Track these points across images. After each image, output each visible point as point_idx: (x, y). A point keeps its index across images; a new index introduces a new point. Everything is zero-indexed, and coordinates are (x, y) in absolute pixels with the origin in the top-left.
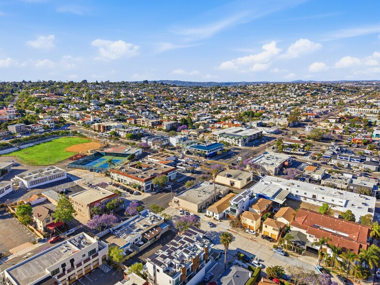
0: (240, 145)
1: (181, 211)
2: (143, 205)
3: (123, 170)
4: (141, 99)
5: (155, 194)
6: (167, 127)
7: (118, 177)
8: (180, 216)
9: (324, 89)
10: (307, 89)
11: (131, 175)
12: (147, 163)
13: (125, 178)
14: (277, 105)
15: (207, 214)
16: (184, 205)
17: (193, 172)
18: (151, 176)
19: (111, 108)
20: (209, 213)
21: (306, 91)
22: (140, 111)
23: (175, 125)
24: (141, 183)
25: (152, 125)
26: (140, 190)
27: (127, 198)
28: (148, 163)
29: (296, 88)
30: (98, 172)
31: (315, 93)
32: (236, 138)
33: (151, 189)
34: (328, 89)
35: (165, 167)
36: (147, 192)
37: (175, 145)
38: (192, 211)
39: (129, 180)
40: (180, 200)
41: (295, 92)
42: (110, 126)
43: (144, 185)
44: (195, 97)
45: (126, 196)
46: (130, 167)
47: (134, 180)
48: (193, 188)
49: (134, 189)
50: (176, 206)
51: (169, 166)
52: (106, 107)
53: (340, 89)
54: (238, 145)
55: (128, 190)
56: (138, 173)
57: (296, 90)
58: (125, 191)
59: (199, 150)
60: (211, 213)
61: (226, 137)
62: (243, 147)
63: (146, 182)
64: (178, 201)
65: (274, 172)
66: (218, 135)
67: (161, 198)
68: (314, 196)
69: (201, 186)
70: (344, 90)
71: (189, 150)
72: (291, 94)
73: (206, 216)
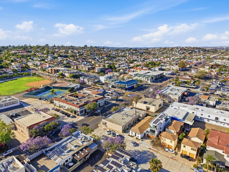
0: (149, 82)
1: (108, 132)
2: (76, 126)
3: (63, 98)
4: (82, 55)
5: (87, 117)
6: (98, 70)
7: (59, 104)
8: (108, 136)
9: (196, 50)
10: (186, 50)
11: (69, 102)
13: (64, 105)
14: (168, 59)
15: (131, 134)
16: (111, 126)
17: (117, 100)
18: (85, 102)
19: (61, 59)
20: (132, 133)
21: (185, 51)
22: (81, 62)
23: (104, 69)
24: (76, 108)
25: (88, 69)
26: (75, 114)
27: (64, 121)
28: (83, 93)
29: (179, 49)
30: (45, 100)
31: (191, 52)
32: (147, 77)
33: (84, 113)
35: (96, 96)
36: (81, 116)
37: (104, 82)
38: (118, 132)
39: (67, 106)
40: (107, 122)
41: (178, 52)
42: (59, 70)
43: (78, 110)
44: (116, 54)
45: (63, 119)
46: (69, 96)
47: (71, 106)
48: (118, 112)
49: (71, 113)
50: (104, 127)
51: (99, 96)
52: (58, 59)
53: (206, 50)
54: (147, 81)
55: (66, 114)
56: (75, 100)
57: (179, 51)
58: (64, 115)
59: (121, 85)
60: (134, 134)
61: (139, 77)
62: (151, 83)
63: (81, 108)
64: (106, 123)
65: (178, 100)
66: (134, 75)
67: (92, 120)
68: (217, 118)
69: (124, 110)
70: (208, 51)
71: (114, 85)
72: (176, 53)
73: (129, 136)
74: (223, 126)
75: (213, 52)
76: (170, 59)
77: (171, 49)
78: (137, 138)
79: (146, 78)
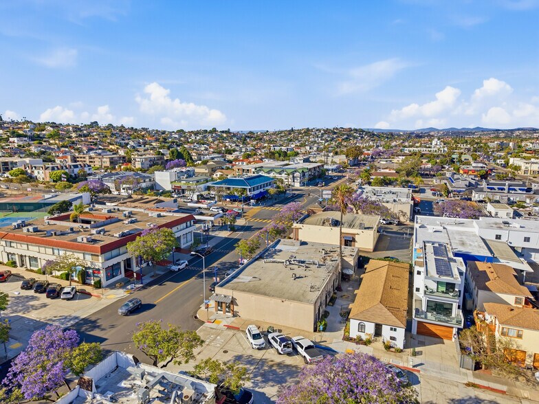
0: (297, 185)
1: (255, 337)
2: (96, 333)
3: (25, 229)
4: (85, 136)
5: (140, 288)
6: (142, 164)
8: (260, 355)
9: (355, 134)
10: (335, 133)
12: (105, 211)
13: (33, 251)
14: (307, 148)
15: (354, 333)
17: (233, 229)
18: (123, 235)
19: (21, 143)
21: (335, 136)
22: (85, 149)
23: (159, 162)
24: (89, 257)
25: (111, 163)
26: (84, 283)
27: (33, 315)
31: (347, 138)
32: (290, 171)
33: (125, 274)
34: (360, 134)
35: (160, 216)
36: (112, 286)
37: (168, 187)
38: (300, 332)
39: (45, 255)
40: (238, 296)
41: (322, 137)
42: (11, 162)
43: (99, 262)
44: (182, 139)
45: (27, 309)
46: (52, 222)
47: (62, 253)
49: (64, 283)
50: (226, 319)
52: (11, 142)
53: (374, 134)
54: (293, 184)
55: (41, 288)
56: (78, 232)
57: (322, 134)
58: (31, 293)
63: (108, 254)
64: (233, 302)
65: (408, 214)
66: (253, 170)
67: (167, 298)
69: (280, 251)
70: (378, 136)
71: (203, 193)
72: (316, 139)
73: (350, 339)
75: (387, 138)
76: (310, 149)
77: (305, 132)
78: (388, 347)
79: (289, 175)
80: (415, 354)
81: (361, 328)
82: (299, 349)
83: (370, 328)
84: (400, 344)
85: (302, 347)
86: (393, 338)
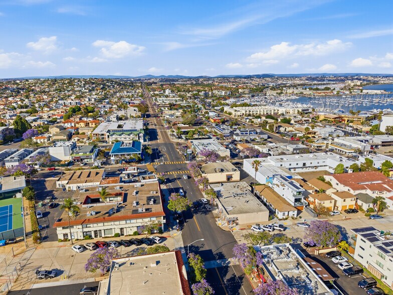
15: (281, 217)
16: (246, 219)
32: (136, 133)
35: (141, 186)
64: (237, 219)
65: (229, 156)
68: (304, 164)
69: (220, 191)
73: (281, 220)
74: (309, 171)
80: (300, 217)
81: (284, 214)
82: (275, 228)
83: (286, 213)
84: (295, 216)
85: (277, 227)
86: (294, 215)
